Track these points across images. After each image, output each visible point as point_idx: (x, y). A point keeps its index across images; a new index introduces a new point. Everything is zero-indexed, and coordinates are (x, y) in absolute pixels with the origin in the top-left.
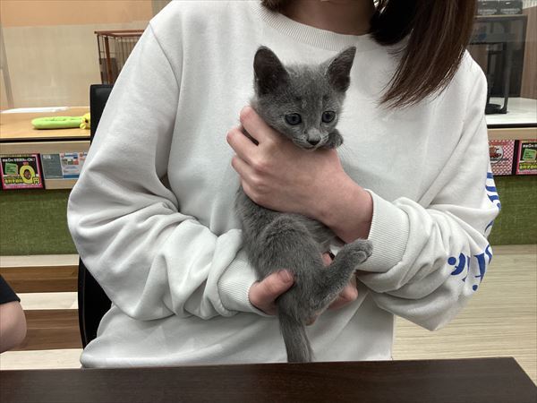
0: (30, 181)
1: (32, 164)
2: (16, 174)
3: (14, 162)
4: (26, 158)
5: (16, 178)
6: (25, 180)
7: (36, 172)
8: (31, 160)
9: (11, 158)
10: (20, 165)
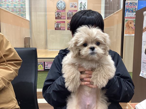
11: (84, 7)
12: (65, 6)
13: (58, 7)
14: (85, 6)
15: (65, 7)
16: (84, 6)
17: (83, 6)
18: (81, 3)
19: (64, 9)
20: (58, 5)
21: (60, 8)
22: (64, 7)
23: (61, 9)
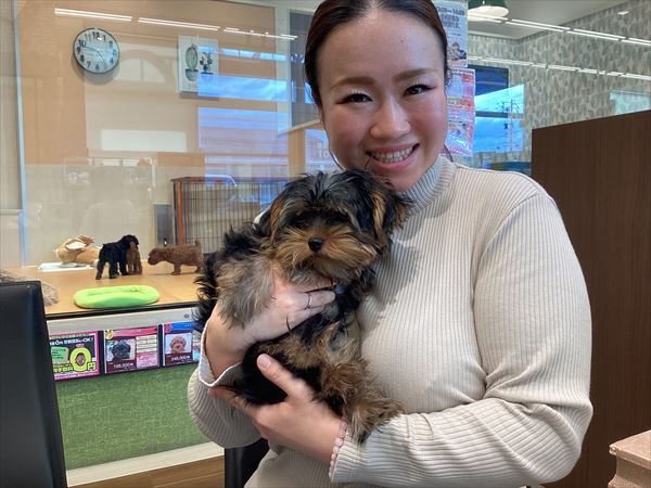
0: (84, 368)
1: (89, 346)
2: (65, 361)
3: (63, 345)
4: (81, 338)
5: (64, 365)
6: (76, 367)
7: (93, 356)
8: (88, 340)
9: (60, 340)
10: (72, 347)
11: (205, 68)
12: (115, 55)
13: (78, 57)
14: (210, 62)
15: (115, 59)
16: (206, 62)
17: (201, 63)
18: (193, 49)
19: (109, 68)
20: (79, 49)
21: (89, 63)
22: (112, 61)
23: (97, 67)
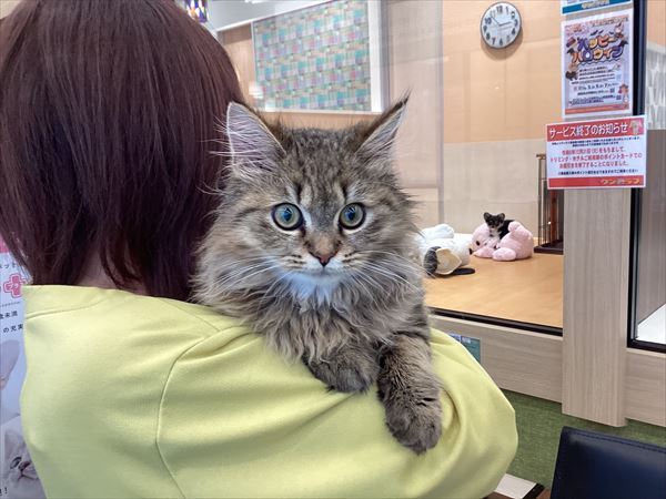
12: (516, 25)
13: (485, 36)
15: (517, 30)
19: (512, 40)
20: (485, 28)
21: (494, 39)
22: (513, 32)
